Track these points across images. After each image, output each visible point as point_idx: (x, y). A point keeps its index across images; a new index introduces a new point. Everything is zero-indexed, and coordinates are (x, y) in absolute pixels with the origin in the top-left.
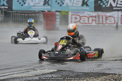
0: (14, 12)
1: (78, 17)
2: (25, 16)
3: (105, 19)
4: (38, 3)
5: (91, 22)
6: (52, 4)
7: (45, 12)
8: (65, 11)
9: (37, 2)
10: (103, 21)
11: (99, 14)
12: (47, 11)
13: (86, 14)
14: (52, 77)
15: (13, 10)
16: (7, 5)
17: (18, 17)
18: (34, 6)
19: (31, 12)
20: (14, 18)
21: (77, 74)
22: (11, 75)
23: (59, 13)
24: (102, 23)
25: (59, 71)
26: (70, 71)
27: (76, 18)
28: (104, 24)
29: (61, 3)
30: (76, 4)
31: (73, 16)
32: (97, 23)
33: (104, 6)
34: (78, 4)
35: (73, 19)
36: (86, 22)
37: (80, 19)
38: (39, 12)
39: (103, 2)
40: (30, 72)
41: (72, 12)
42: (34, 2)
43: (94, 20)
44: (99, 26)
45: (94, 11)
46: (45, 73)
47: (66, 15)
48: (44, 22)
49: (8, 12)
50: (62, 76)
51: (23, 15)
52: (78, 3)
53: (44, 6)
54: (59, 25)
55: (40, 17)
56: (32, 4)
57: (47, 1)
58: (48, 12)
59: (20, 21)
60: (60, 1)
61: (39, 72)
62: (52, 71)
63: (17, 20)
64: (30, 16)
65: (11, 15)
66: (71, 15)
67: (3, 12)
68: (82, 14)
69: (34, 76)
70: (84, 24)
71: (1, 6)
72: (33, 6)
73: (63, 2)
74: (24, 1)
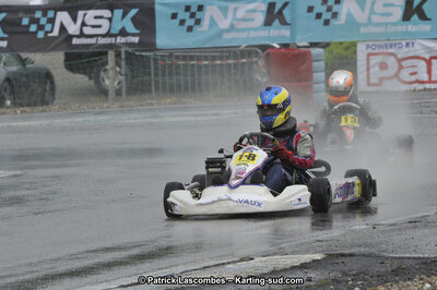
1: (391, 61)
2: (200, 67)
4: (244, 20)
6: (293, 19)
7: (274, 47)
8: (341, 43)
9: (241, 14)
12: (278, 46)
13: (420, 48)
14: (309, 280)
15: (158, 47)
16: (138, 32)
17: (178, 74)
18: (232, 28)
19: (222, 52)
20: (164, 75)
21: (395, 266)
23: (321, 50)
25: (330, 256)
26: (369, 255)
27: (383, 66)
29: (327, 16)
30: (383, 15)
31: (371, 57)
34: (390, 14)
35: (372, 71)
37: (401, 67)
38: (249, 52)
40: (228, 266)
41: (371, 44)
42: (230, 16)
46: (281, 267)
47: (346, 58)
49: (142, 56)
50: (345, 274)
51: (193, 62)
52: (389, 10)
53: (268, 28)
54: (324, 93)
55: (255, 66)
56: (224, 24)
57: (276, 10)
58: (283, 50)
59: (183, 84)
60: (325, 8)
61: (261, 265)
62: (307, 258)
63: (175, 82)
64: (221, 65)
65: (150, 68)
66: (365, 57)
67: (123, 57)
68: (406, 50)
70: (413, 86)
71: (115, 36)
72: (228, 31)
73: (334, 10)
74: (194, 14)
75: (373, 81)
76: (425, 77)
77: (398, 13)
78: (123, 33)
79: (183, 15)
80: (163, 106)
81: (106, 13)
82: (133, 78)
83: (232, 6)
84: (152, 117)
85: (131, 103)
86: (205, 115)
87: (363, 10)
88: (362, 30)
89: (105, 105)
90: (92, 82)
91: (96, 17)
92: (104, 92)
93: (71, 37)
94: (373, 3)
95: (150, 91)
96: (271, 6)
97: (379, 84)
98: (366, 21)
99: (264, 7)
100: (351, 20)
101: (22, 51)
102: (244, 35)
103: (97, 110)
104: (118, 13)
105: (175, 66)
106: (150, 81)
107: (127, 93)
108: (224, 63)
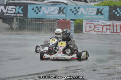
0: (29, 19)
1: (92, 26)
2: (39, 24)
3: (119, 28)
4: (52, 12)
5: (105, 31)
6: (66, 12)
7: (60, 20)
8: (79, 20)
9: (52, 10)
10: (118, 30)
11: (113, 23)
13: (101, 22)
15: (28, 17)
16: (23, 13)
18: (49, 14)
19: (46, 20)
20: (29, 25)
23: (73, 21)
24: (116, 31)
27: (90, 27)
28: (118, 32)
30: (91, 13)
31: (87, 24)
32: (111, 31)
33: (118, 15)
34: (93, 13)
35: (87, 28)
36: (100, 31)
37: (95, 27)
38: (53, 21)
39: (117, 11)
41: (87, 20)
42: (49, 10)
43: (108, 28)
44: (113, 34)
45: (108, 20)
47: (80, 24)
49: (23, 20)
51: (37, 22)
53: (59, 14)
54: (73, 33)
55: (55, 25)
56: (47, 12)
57: (62, 9)
58: (63, 20)
60: (75, 10)
65: (25, 23)
66: (85, 24)
67: (18, 19)
68: (96, 23)
70: (98, 33)
71: (16, 14)
72: (48, 14)
73: (78, 10)
74: (39, 9)
75: (87, 31)
76: (101, 31)
77: (95, 12)
78: (19, 13)
79: (36, 9)
80: (28, 34)
81: (14, 7)
82: (21, 25)
83: (49, 7)
84: (25, 37)
85: (19, 32)
86: (40, 37)
87: (85, 11)
88: (85, 16)
89: (12, 33)
90: (9, 26)
91: (11, 8)
92: (12, 29)
93: (4, 13)
94: (88, 9)
95: (25, 30)
96: (60, 8)
97: (89, 32)
98: (86, 14)
99: (58, 8)
100: (82, 13)
102: (52, 16)
103: (10, 34)
104: (18, 7)
105: (32, 23)
106: (25, 27)
107: (19, 30)
108: (46, 23)
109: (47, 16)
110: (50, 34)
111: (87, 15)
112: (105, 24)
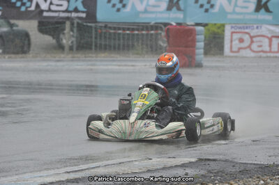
0: (100, 25)
1: (246, 37)
2: (124, 35)
4: (154, 6)
6: (185, 7)
7: (171, 25)
8: (215, 24)
9: (152, 2)
12: (174, 24)
13: (266, 29)
14: (187, 174)
15: (98, 20)
17: (110, 39)
18: (146, 11)
20: (101, 39)
21: (242, 168)
22: (93, 170)
25: (201, 160)
26: (226, 161)
27: (241, 40)
29: (207, 6)
31: (234, 34)
34: (246, 7)
35: (234, 43)
37: (252, 42)
38: (156, 27)
40: (137, 163)
41: (234, 25)
42: (145, 3)
46: (169, 165)
47: (218, 34)
48: (167, 48)
49: (87, 26)
50: (210, 172)
51: (120, 32)
52: (245, 4)
53: (169, 12)
54: (202, 56)
55: (159, 37)
56: (140, 7)
57: (175, 1)
58: (178, 27)
59: (112, 44)
60: (206, 1)
61: (155, 163)
62: (186, 160)
63: (107, 43)
64: (137, 34)
65: (92, 33)
66: (230, 34)
67: (75, 25)
68: (256, 31)
69: (144, 172)
70: (260, 54)
71: (71, 12)
72: (143, 13)
73: (212, 3)
76: (267, 49)
79: (115, 1)
80: (99, 59)
84: (92, 65)
85: (79, 55)
86: (126, 65)
87: (230, 3)
88: (229, 16)
89: (62, 56)
90: (54, 41)
92: (60, 47)
93: (42, 11)
95: (91, 49)
97: (238, 52)
98: (231, 11)
101: (11, 19)
102: (153, 16)
103: (57, 59)
105: (108, 33)
106: (92, 42)
107: (77, 49)
108: (140, 33)
109: (141, 15)
110: (149, 59)
111: (234, 12)
112: (276, 32)
